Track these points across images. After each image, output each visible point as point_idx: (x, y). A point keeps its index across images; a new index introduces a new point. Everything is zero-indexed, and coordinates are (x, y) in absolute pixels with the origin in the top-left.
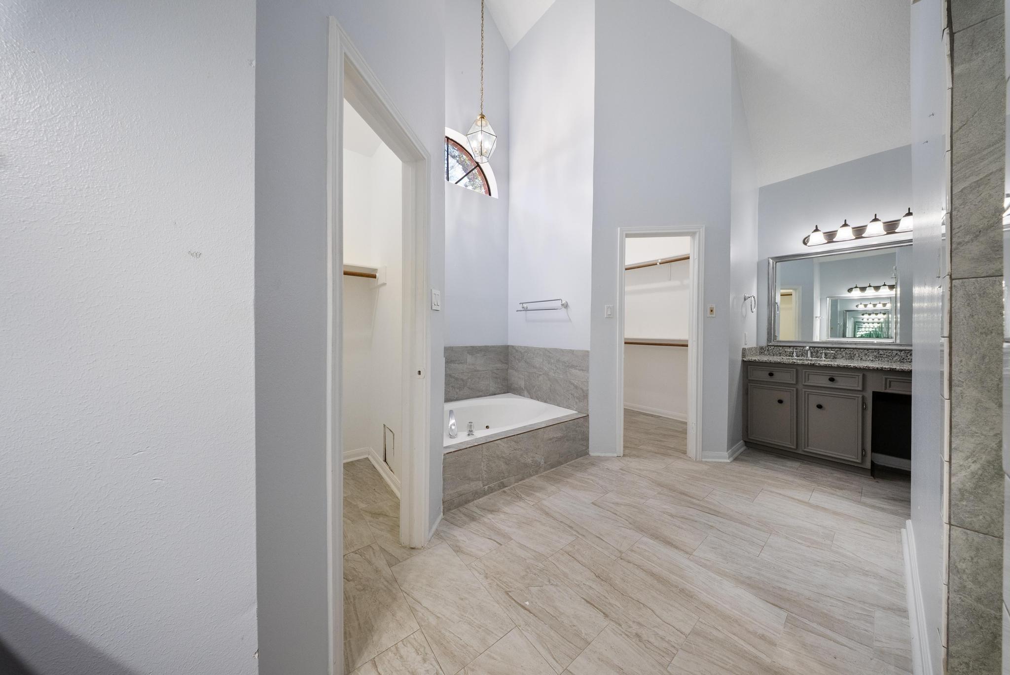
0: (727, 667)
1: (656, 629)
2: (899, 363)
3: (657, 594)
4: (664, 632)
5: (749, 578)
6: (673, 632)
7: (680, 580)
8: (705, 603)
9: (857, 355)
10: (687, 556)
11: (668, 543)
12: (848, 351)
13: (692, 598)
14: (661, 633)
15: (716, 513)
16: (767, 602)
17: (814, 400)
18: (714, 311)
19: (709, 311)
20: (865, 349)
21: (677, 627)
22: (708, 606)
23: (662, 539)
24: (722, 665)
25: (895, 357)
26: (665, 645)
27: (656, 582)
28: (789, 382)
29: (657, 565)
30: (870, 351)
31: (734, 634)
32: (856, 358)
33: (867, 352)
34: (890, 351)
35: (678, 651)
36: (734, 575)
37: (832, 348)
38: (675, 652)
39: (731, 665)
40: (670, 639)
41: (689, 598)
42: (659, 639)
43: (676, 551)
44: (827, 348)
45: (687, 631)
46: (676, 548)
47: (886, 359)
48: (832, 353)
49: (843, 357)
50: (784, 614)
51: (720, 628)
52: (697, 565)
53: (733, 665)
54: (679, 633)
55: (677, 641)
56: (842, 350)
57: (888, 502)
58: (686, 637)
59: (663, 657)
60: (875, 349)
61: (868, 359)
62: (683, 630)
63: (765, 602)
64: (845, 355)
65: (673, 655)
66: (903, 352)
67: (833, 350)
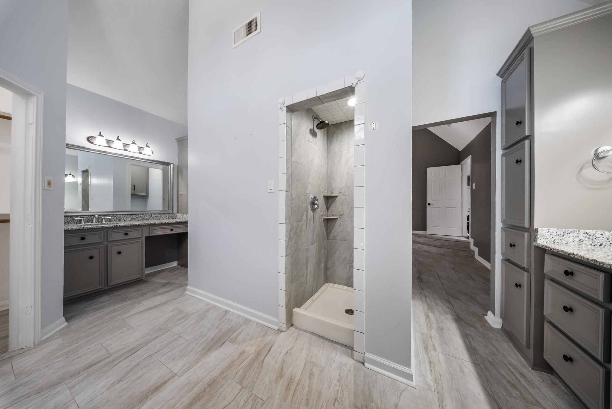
0: (258, 372)
1: (240, 406)
2: (141, 221)
3: (210, 402)
4: (241, 401)
5: (203, 349)
6: (241, 395)
7: (199, 385)
8: (220, 374)
9: (122, 218)
10: (176, 377)
11: (157, 389)
12: (117, 217)
13: (215, 380)
14: (242, 403)
15: (134, 351)
16: (221, 346)
17: (115, 250)
18: (52, 184)
19: (46, 184)
20: (126, 215)
21: (238, 392)
22: (223, 372)
23: (150, 393)
24: (257, 374)
25: (140, 218)
26: (250, 400)
27: (198, 402)
28: (99, 241)
29: (181, 400)
30: (129, 215)
31: (240, 364)
32: (122, 220)
33: (127, 216)
34: (138, 215)
35: (253, 394)
36: (201, 355)
37: (108, 215)
38: (254, 396)
39: (257, 370)
40: (246, 397)
41: (215, 382)
42: (247, 404)
43: (168, 384)
44: (105, 215)
45: (240, 387)
46: (165, 383)
47: (136, 219)
48: (108, 218)
49: (115, 220)
50: (228, 343)
51: (237, 370)
52: (187, 373)
53: (257, 369)
54: (241, 392)
55: (247, 394)
56: (114, 216)
57: (165, 288)
58: (244, 388)
59: (258, 403)
60: (131, 214)
61: (128, 220)
62: (239, 389)
63: (220, 347)
64: (116, 219)
65: (256, 397)
66: (143, 215)
67: (109, 216)
